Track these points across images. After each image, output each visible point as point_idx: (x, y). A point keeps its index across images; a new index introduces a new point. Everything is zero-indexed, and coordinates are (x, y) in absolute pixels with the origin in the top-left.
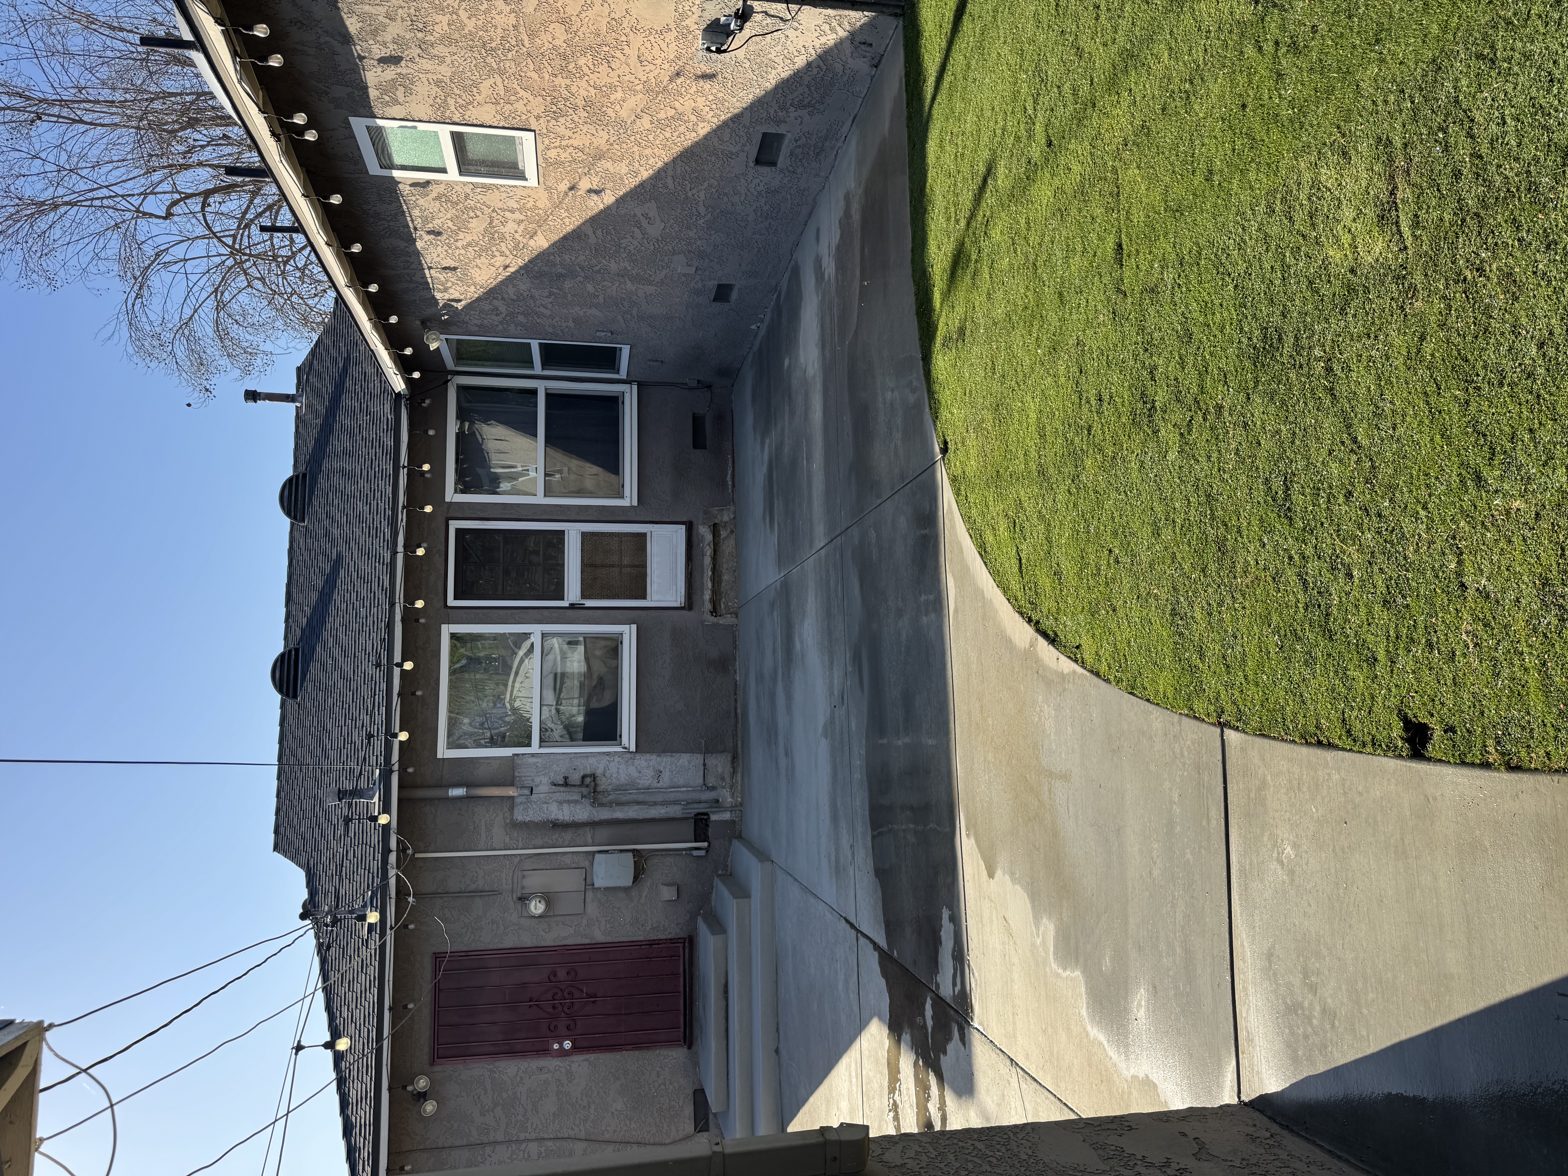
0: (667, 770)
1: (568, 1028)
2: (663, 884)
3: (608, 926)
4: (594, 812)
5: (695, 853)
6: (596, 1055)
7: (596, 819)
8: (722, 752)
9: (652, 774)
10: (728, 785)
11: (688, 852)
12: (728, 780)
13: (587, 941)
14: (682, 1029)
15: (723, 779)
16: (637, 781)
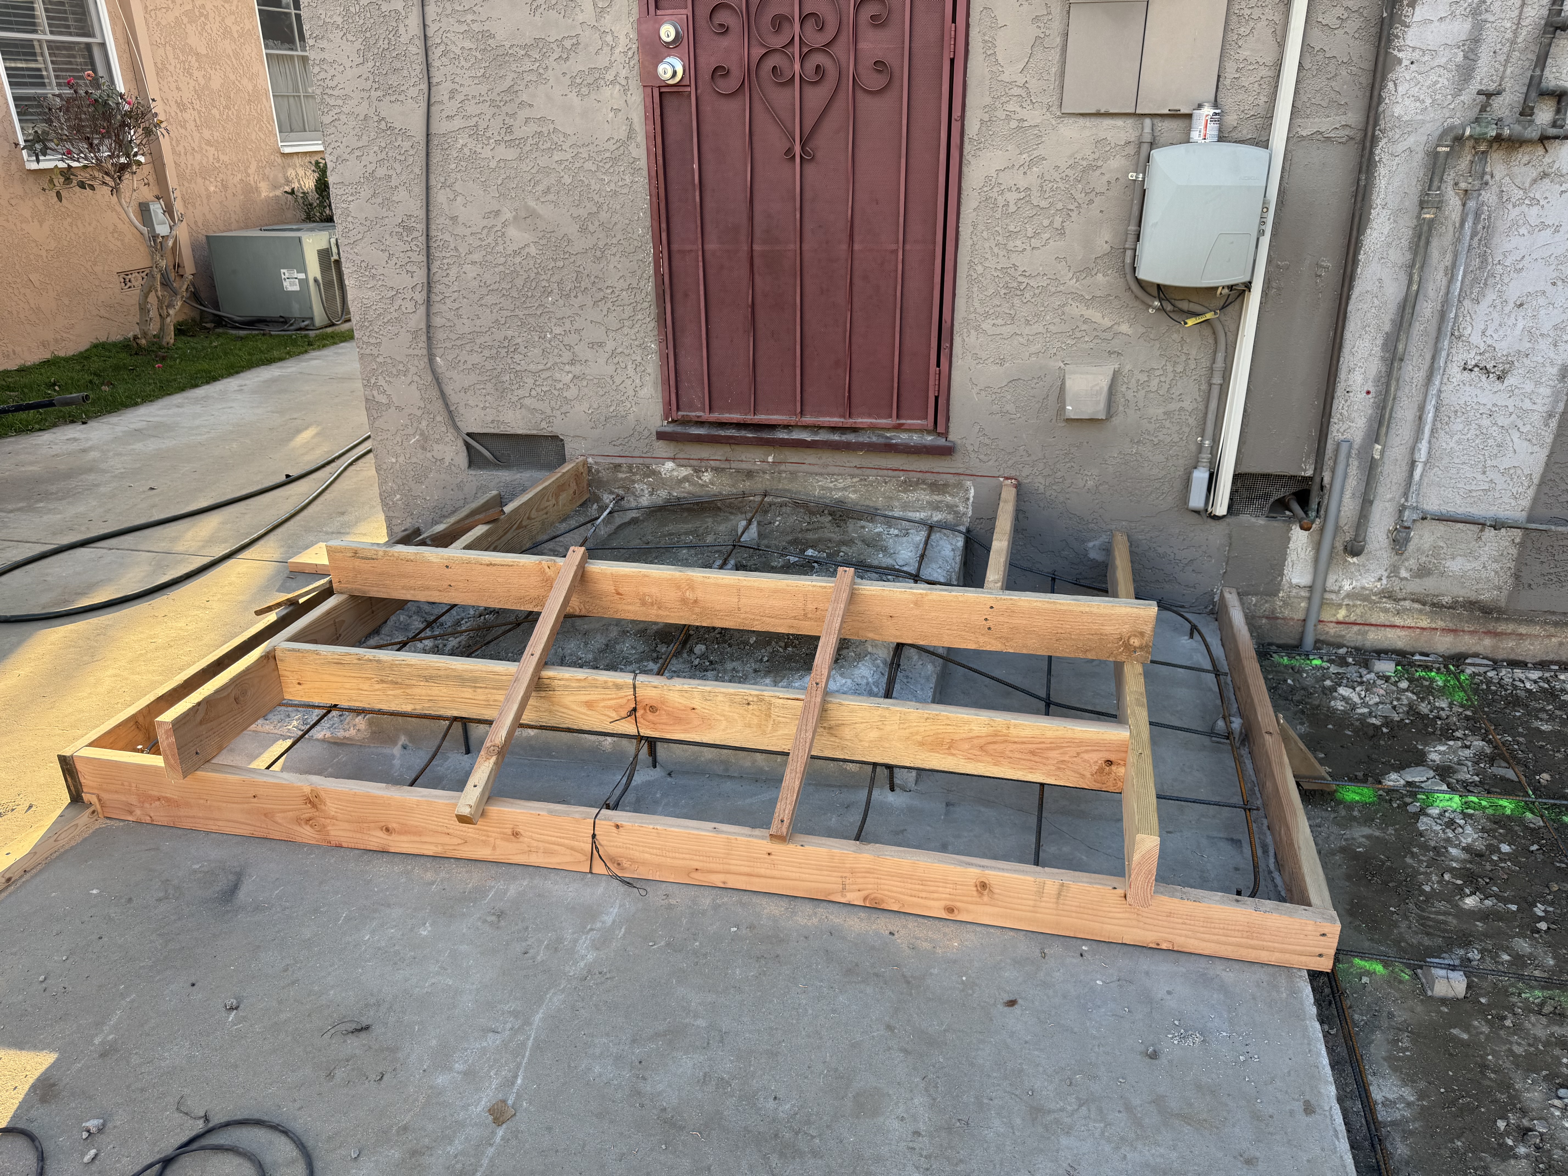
0: (1502, 399)
1: (719, 72)
2: (1116, 376)
3: (1012, 197)
4: (1410, 141)
5: (1201, 476)
6: (643, 163)
7: (1382, 151)
8: (1517, 577)
9: (1503, 347)
10: (1397, 585)
11: (1205, 456)
12: (1416, 586)
13: (973, 127)
14: (705, 416)
15: (1422, 572)
16: (1491, 296)
